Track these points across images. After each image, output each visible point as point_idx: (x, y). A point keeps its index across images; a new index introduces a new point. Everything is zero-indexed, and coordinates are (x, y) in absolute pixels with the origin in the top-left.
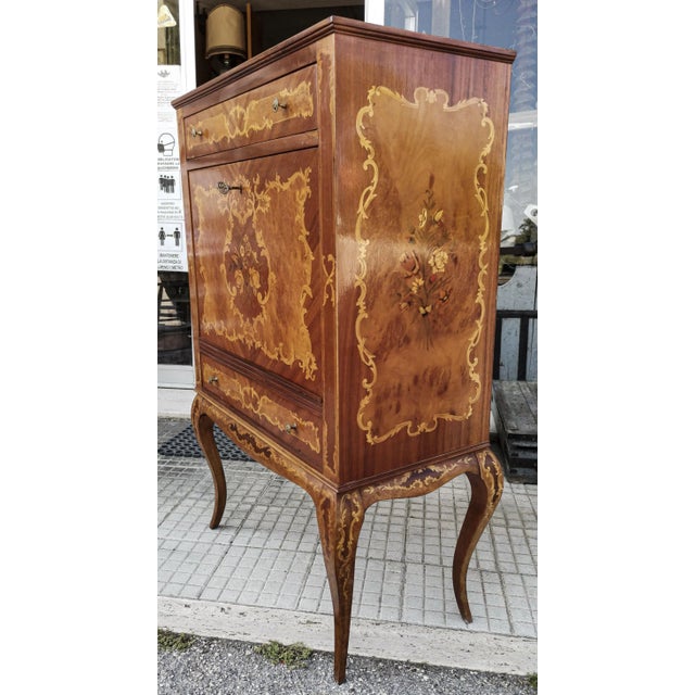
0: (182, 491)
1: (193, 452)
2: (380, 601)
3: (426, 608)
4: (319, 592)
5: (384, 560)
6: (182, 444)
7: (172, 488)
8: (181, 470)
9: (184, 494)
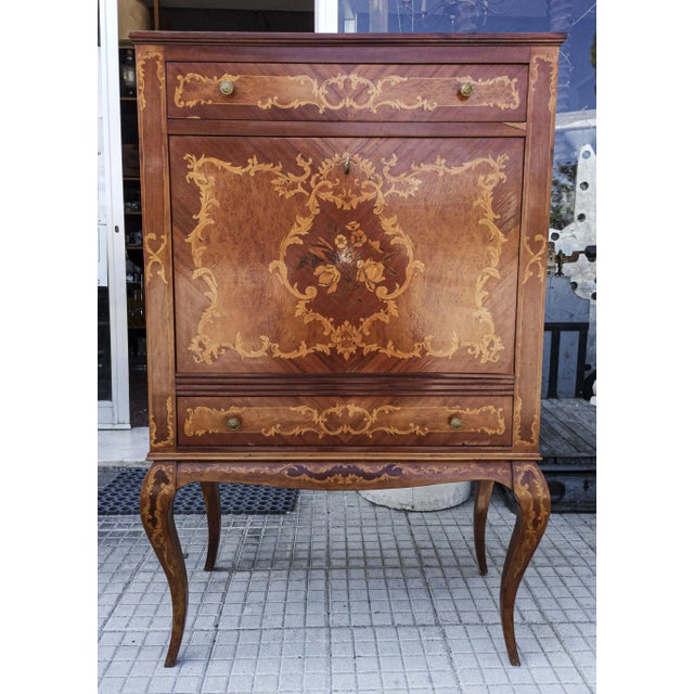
0: (130, 563)
1: (132, 508)
2: (431, 681)
3: (489, 682)
4: (353, 680)
5: (415, 625)
6: (116, 498)
7: (115, 559)
8: (122, 534)
9: (134, 566)
